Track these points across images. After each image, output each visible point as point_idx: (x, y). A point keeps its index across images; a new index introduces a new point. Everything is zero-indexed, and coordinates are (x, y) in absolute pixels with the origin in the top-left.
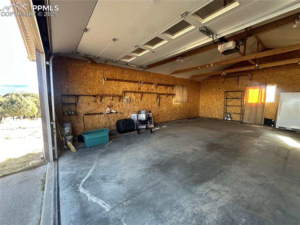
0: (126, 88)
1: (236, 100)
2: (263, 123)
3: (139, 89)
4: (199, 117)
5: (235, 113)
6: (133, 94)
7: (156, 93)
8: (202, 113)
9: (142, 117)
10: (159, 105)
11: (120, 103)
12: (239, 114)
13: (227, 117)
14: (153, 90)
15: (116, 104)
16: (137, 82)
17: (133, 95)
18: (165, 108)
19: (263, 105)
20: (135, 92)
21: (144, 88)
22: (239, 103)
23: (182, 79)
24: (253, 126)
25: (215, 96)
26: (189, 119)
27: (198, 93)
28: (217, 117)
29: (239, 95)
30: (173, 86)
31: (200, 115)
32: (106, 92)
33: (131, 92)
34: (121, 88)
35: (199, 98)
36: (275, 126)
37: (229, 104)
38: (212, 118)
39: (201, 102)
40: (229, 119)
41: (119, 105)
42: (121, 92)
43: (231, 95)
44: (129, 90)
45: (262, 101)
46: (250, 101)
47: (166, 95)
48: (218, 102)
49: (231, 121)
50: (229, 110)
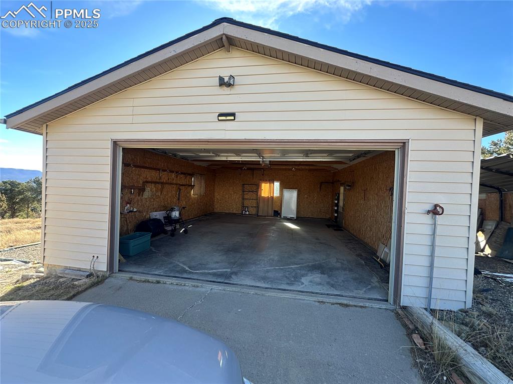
0: (146, 178)
1: (252, 193)
2: (273, 215)
3: (160, 178)
4: (215, 213)
5: (252, 207)
6: (153, 185)
7: (176, 184)
8: (218, 208)
9: (175, 215)
10: (179, 199)
11: (139, 198)
12: (255, 207)
13: (245, 211)
14: (174, 179)
15: (136, 200)
16: (159, 170)
17: (153, 187)
18: (184, 203)
19: (272, 197)
20: (155, 183)
21: (164, 177)
22: (254, 196)
23: (200, 166)
24: (267, 217)
25: (232, 188)
26: (205, 215)
27: (213, 184)
28: (235, 211)
29: (254, 188)
30: (192, 175)
31: (216, 211)
32: (125, 183)
33: (152, 182)
34: (141, 178)
35: (214, 189)
36: (281, 216)
37: (246, 197)
38: (229, 214)
39: (216, 194)
40: (247, 213)
41: (138, 200)
42: (141, 182)
43: (247, 187)
44: (149, 179)
45: (272, 195)
46: (263, 195)
47: (186, 187)
48: (236, 194)
49: (249, 214)
50: (246, 203)
